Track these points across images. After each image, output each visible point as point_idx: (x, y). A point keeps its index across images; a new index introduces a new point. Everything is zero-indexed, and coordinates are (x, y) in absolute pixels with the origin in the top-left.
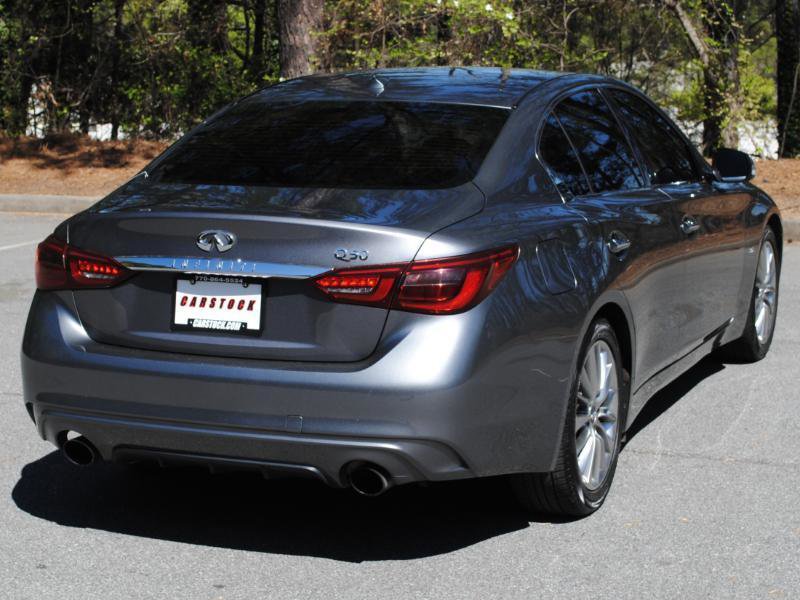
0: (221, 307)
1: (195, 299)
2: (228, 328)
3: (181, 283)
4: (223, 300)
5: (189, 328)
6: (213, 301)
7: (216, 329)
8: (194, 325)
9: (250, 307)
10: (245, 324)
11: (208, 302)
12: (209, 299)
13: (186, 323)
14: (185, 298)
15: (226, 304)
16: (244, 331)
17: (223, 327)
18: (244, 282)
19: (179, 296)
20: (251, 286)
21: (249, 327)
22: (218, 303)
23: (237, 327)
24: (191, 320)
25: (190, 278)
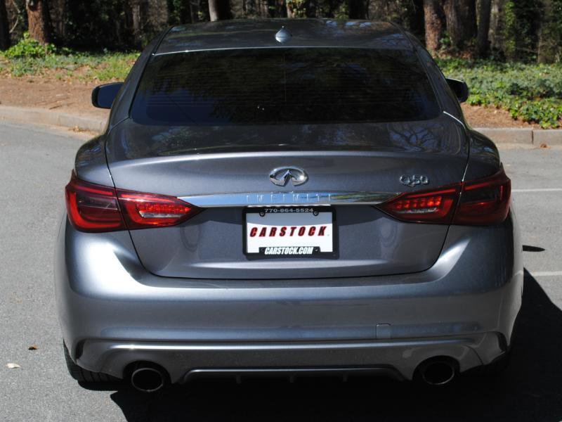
0: (292, 234)
1: (264, 230)
2: (300, 253)
3: (249, 216)
4: (293, 229)
5: (261, 255)
6: (284, 229)
7: (288, 255)
8: (266, 253)
9: (322, 232)
10: (318, 248)
11: (278, 231)
12: (279, 228)
13: (258, 251)
14: (255, 230)
15: (297, 231)
16: (317, 254)
17: (295, 252)
18: (312, 210)
19: (250, 226)
20: (320, 213)
21: (322, 250)
22: (288, 230)
23: (310, 251)
24: (262, 250)
25: (261, 211)
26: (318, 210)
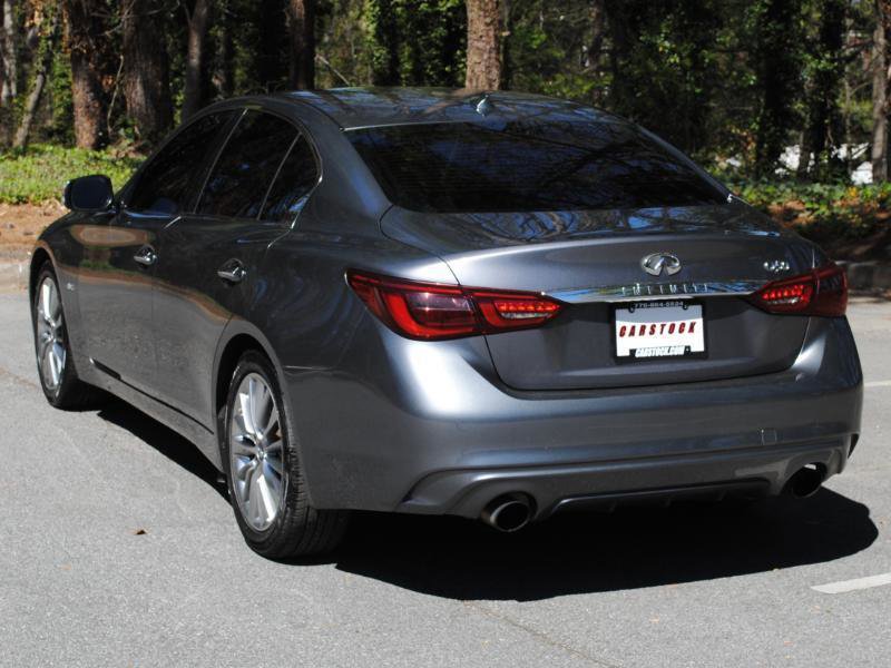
0: (661, 333)
1: (633, 328)
2: (671, 354)
3: (619, 313)
4: (663, 326)
5: (632, 358)
6: (653, 328)
7: (659, 357)
8: (637, 355)
9: (691, 329)
10: (689, 347)
11: (648, 330)
12: (648, 326)
13: (628, 354)
14: (624, 328)
15: (667, 329)
16: (689, 354)
17: (666, 353)
18: (682, 303)
19: (619, 325)
20: (690, 307)
21: (693, 350)
22: (658, 329)
23: (681, 351)
24: (633, 352)
25: (630, 306)
26: (687, 303)
